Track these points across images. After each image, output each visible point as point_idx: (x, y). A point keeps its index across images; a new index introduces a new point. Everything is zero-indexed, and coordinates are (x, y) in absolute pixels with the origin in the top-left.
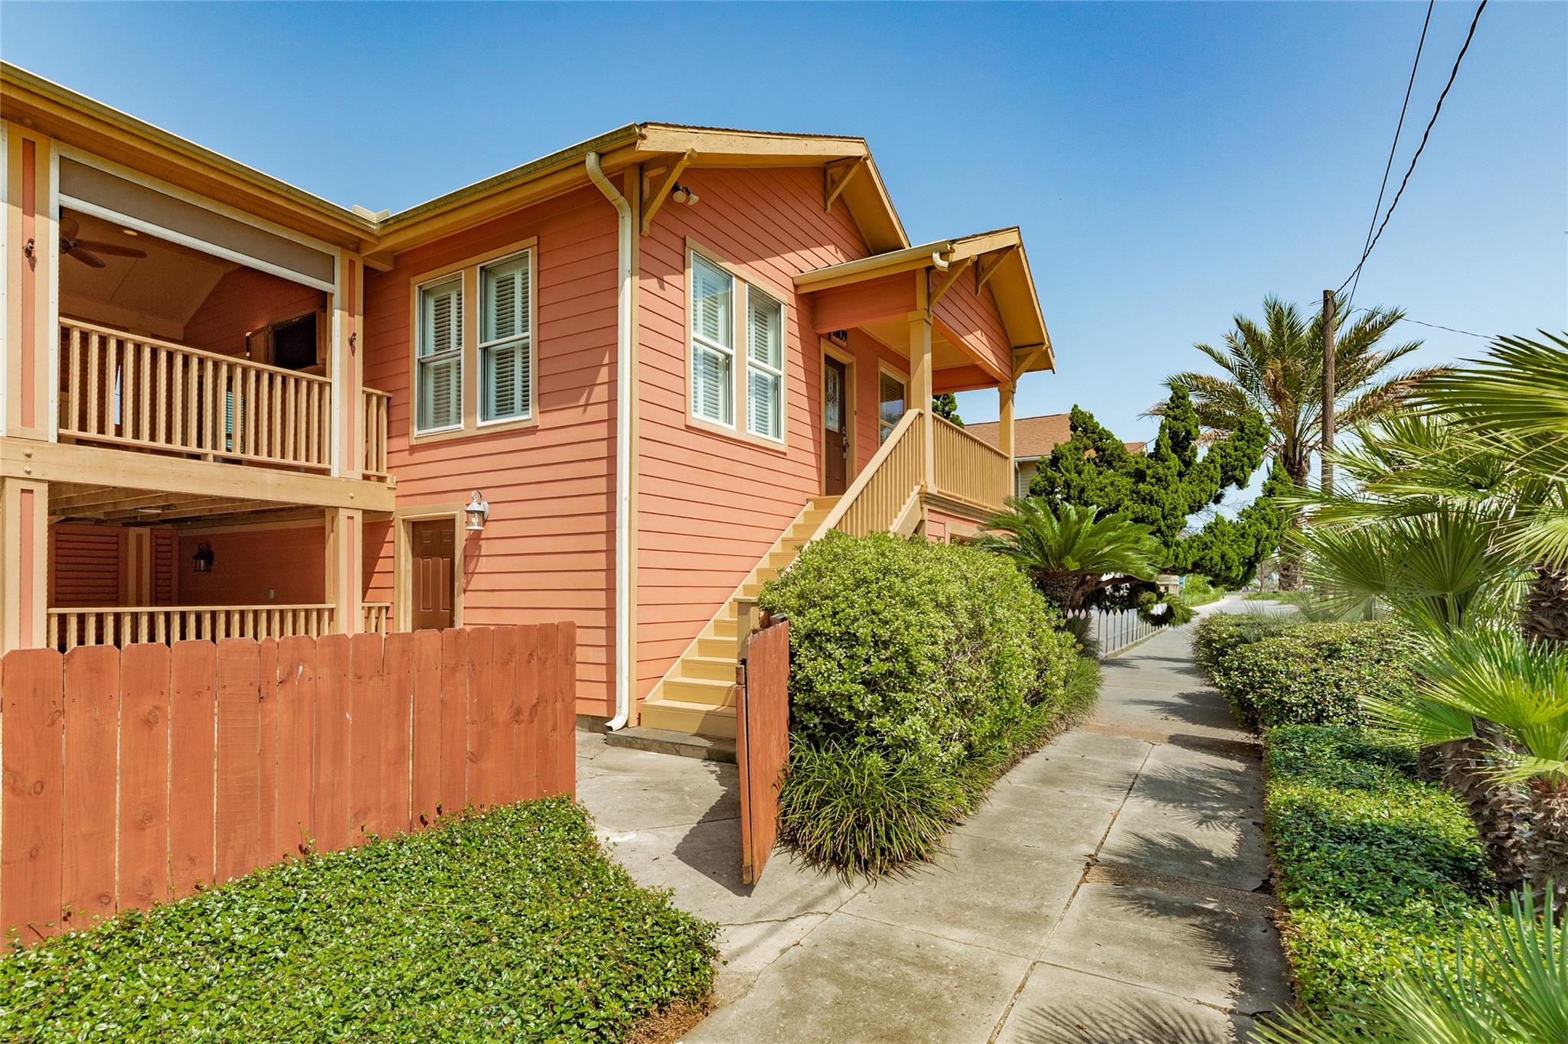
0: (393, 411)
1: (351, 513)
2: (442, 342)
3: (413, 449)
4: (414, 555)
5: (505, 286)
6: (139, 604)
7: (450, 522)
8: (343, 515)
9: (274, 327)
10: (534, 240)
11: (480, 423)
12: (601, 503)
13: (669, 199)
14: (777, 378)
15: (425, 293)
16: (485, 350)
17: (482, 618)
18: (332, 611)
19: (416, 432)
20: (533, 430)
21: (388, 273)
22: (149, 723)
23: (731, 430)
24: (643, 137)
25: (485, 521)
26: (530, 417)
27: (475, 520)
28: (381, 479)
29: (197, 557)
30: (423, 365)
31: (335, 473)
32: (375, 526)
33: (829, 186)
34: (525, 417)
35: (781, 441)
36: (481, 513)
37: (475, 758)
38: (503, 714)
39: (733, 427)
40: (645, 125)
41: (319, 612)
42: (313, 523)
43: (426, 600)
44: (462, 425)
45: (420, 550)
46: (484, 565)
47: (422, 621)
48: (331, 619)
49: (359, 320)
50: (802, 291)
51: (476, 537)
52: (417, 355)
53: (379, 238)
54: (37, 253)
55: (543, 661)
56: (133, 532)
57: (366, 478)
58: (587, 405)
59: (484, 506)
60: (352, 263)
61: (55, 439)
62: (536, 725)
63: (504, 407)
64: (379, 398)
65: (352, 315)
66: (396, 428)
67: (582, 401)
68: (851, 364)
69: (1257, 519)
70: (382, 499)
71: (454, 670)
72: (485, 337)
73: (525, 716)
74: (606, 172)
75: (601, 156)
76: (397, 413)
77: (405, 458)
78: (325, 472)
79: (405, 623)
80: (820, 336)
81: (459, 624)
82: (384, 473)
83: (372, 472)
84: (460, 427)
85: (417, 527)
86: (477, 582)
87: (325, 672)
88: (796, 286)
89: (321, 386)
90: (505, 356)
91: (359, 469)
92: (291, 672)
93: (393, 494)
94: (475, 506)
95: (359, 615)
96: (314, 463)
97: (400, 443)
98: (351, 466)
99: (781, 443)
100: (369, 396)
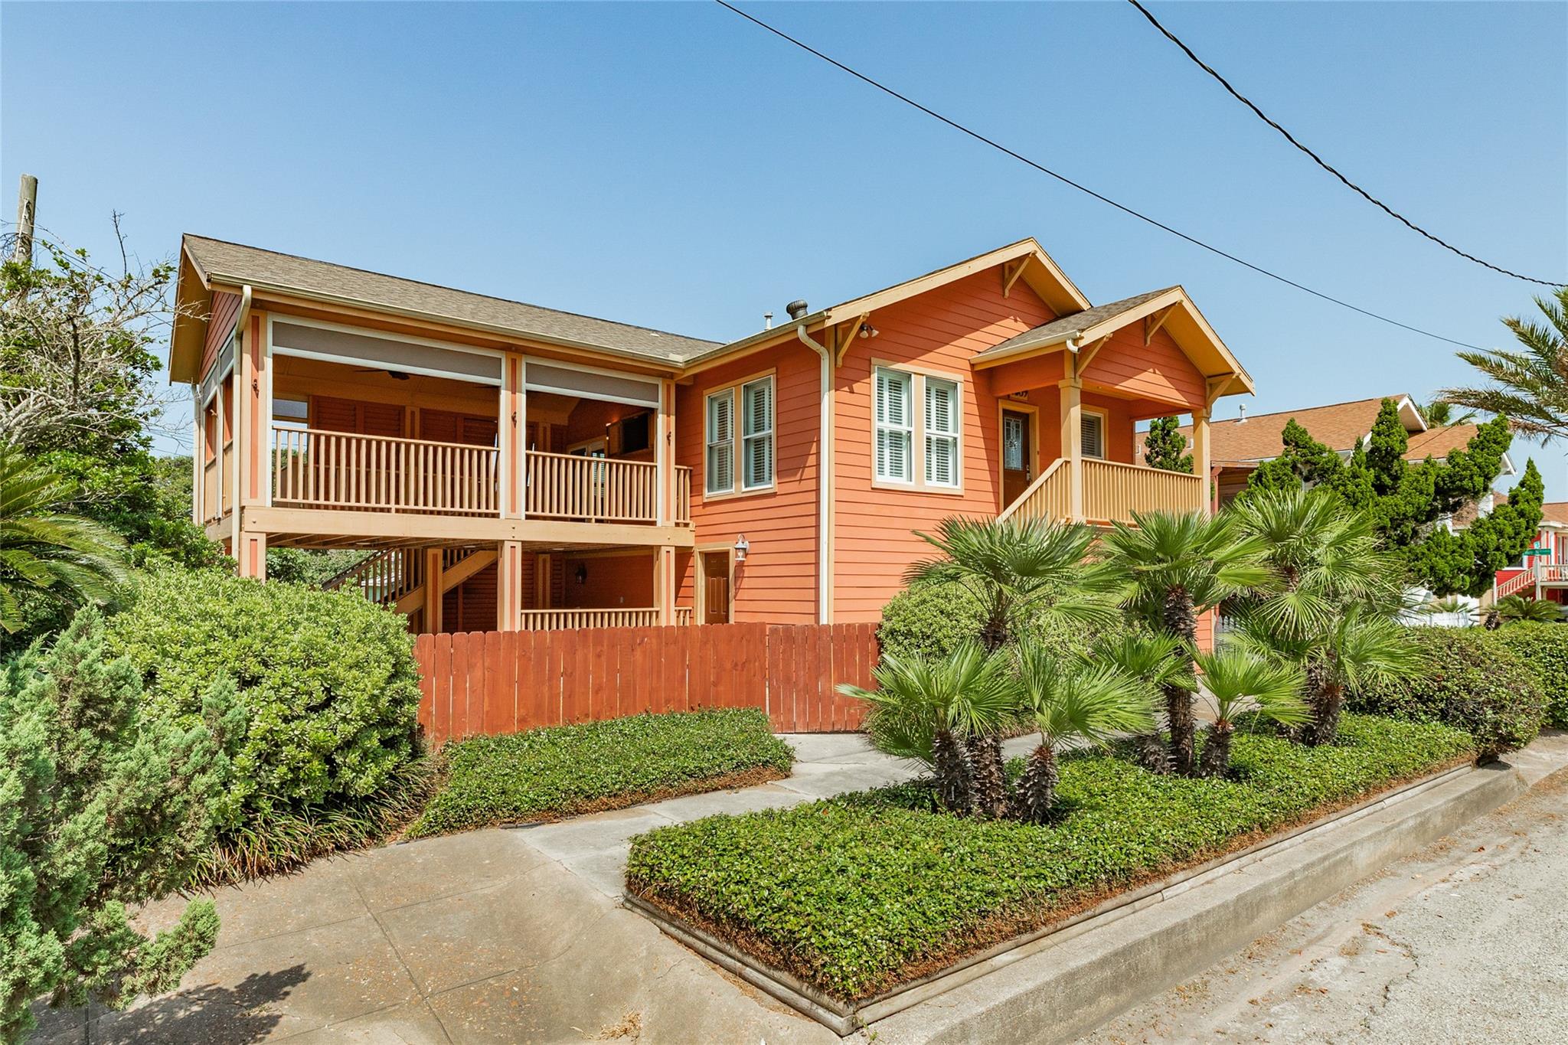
0: (694, 478)
1: (668, 549)
2: (723, 435)
3: (705, 505)
4: (706, 574)
5: (759, 395)
6: (544, 608)
7: (726, 554)
8: (664, 550)
9: (623, 421)
10: (774, 370)
11: (744, 489)
12: (811, 545)
13: (857, 336)
14: (955, 439)
15: (712, 400)
16: (747, 441)
17: (745, 619)
18: (657, 612)
19: (706, 493)
20: (774, 495)
21: (691, 386)
22: (599, 656)
23: (911, 486)
24: (829, 317)
25: (746, 555)
26: (770, 486)
27: (740, 554)
28: (686, 525)
29: (577, 575)
30: (711, 448)
31: (659, 524)
32: (683, 555)
33: (1007, 276)
34: (769, 486)
35: (959, 487)
36: (745, 549)
37: (715, 684)
38: (728, 665)
39: (912, 483)
40: (829, 310)
41: (651, 613)
42: (646, 552)
43: (713, 605)
44: (733, 490)
45: (709, 572)
46: (746, 583)
47: (710, 619)
48: (657, 617)
49: (673, 418)
50: (978, 368)
51: (740, 565)
52: (707, 442)
53: (684, 370)
54: (517, 419)
55: (748, 641)
56: (541, 557)
57: (677, 524)
58: (801, 480)
59: (746, 545)
60: (669, 387)
61: (524, 517)
62: (745, 672)
63: (759, 479)
64: (685, 471)
65: (668, 416)
66: (695, 489)
67: (798, 477)
68: (1034, 413)
69: (1488, 529)
70: (686, 539)
71: (706, 643)
72: (746, 432)
73: (739, 668)
74: (810, 335)
75: (807, 327)
76: (696, 479)
77: (699, 510)
78: (653, 523)
79: (701, 620)
80: (997, 399)
81: (732, 621)
82: (687, 521)
83: (681, 521)
84: (732, 491)
85: (708, 557)
86: (742, 595)
87: (654, 641)
88: (972, 366)
89: (652, 468)
90: (759, 443)
91: (674, 520)
92: (643, 641)
93: (694, 534)
94: (740, 545)
95: (673, 615)
96: (647, 518)
97: (698, 500)
98: (668, 518)
99: (958, 489)
100: (679, 470)
